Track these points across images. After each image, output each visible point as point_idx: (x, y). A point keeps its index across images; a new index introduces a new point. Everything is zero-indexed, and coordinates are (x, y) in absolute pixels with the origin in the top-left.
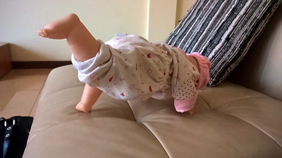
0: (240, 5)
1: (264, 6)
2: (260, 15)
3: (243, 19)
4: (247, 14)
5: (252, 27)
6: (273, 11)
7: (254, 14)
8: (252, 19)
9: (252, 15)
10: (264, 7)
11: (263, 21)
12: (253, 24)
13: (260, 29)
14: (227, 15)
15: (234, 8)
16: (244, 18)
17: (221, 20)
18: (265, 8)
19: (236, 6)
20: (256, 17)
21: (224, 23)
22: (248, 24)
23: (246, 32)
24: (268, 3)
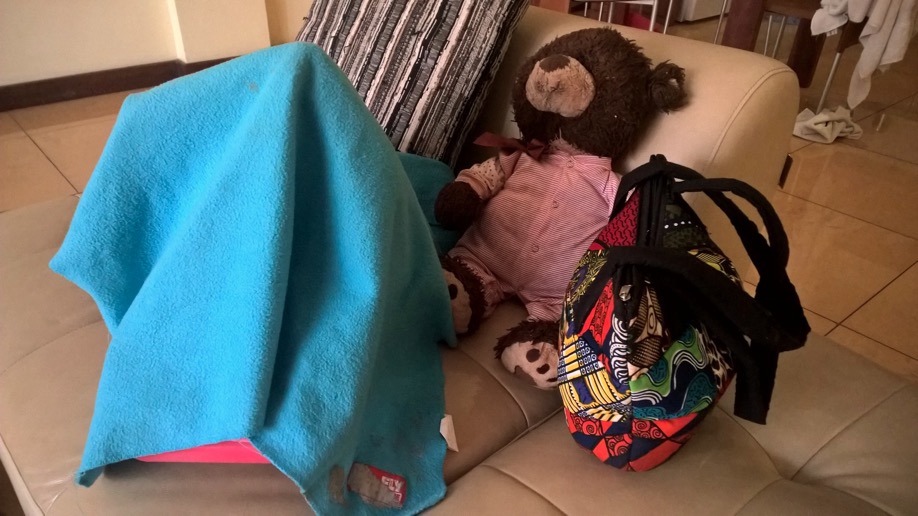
0: (426, 61)
1: (474, 67)
2: (469, 88)
3: (437, 102)
4: (443, 88)
5: (457, 118)
6: (493, 72)
7: (458, 89)
8: (455, 101)
9: (453, 91)
10: (475, 70)
11: (478, 99)
12: (459, 110)
13: (473, 115)
14: (402, 84)
15: (416, 68)
16: (438, 99)
17: (392, 97)
18: (476, 73)
19: (420, 60)
20: (461, 95)
21: (398, 106)
22: (448, 112)
23: (446, 130)
24: (482, 61)
